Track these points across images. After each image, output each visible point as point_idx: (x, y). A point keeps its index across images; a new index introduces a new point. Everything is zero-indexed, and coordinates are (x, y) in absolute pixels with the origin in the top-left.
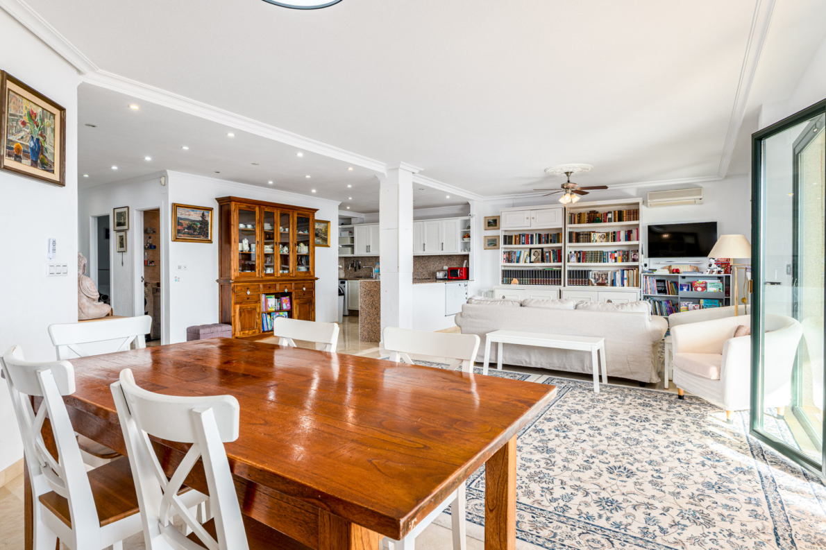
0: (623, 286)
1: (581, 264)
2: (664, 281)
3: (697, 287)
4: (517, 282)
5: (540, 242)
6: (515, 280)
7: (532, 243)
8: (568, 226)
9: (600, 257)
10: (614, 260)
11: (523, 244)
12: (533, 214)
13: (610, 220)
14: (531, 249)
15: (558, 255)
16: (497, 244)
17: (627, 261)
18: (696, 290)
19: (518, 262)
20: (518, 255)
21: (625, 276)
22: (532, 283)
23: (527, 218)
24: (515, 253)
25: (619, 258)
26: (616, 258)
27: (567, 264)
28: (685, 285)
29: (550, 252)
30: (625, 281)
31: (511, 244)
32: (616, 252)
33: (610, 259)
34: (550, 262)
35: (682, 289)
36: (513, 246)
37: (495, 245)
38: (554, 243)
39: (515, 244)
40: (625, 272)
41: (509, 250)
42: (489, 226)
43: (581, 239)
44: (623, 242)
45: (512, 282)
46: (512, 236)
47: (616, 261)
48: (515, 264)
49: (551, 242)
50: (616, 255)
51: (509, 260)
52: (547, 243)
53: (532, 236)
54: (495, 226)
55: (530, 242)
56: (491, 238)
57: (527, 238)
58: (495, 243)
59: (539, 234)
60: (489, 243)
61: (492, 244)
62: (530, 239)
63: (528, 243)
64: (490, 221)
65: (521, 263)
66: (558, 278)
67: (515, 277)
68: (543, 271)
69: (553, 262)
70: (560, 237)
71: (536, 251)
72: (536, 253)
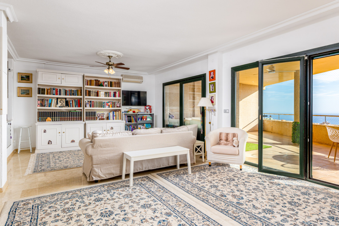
0: (114, 119)
1: (91, 108)
2: (130, 117)
3: (144, 119)
4: (51, 120)
5: (66, 94)
6: (49, 118)
7: (60, 94)
8: (86, 86)
9: (101, 105)
10: (108, 107)
11: (53, 94)
12: (63, 76)
13: (106, 86)
14: (57, 99)
15: (79, 103)
16: (30, 93)
17: (114, 107)
18: (143, 120)
19: (50, 105)
20: (50, 102)
21: (115, 115)
22: (61, 120)
23: (59, 78)
24: (47, 100)
25: (110, 106)
26: (109, 106)
27: (85, 108)
28: (140, 118)
29: (72, 101)
30: (115, 117)
31: (44, 94)
32: (109, 102)
33: (106, 106)
34: (73, 107)
35: (139, 120)
36: (46, 95)
37: (28, 94)
38: (75, 95)
39: (47, 94)
40: (115, 112)
41: (43, 98)
42: (22, 80)
43: (91, 94)
44: (112, 98)
45: (47, 120)
46: (45, 89)
47: (109, 107)
48: (48, 108)
49: (73, 95)
50: (109, 104)
51: (42, 105)
52: (71, 95)
53: (60, 90)
54: (28, 80)
55: (59, 94)
56: (25, 89)
57: (57, 91)
58: (28, 92)
59: (65, 89)
60: (22, 92)
61: (25, 93)
62: (59, 92)
63: (57, 94)
64: (23, 76)
65: (52, 107)
66: (80, 116)
67: (49, 117)
68: (70, 112)
69: (75, 107)
70: (79, 92)
71: (61, 100)
72: (61, 101)
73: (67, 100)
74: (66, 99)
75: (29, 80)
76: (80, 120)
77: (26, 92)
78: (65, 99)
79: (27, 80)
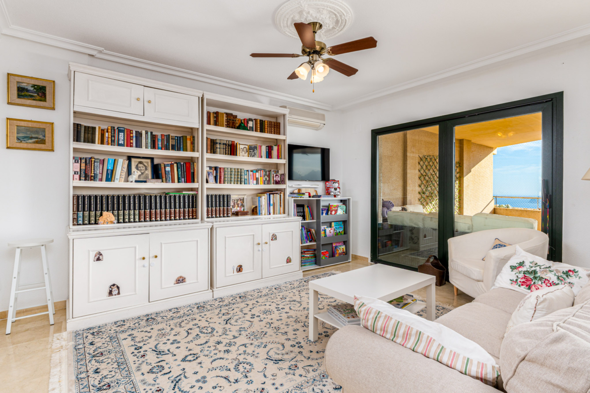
0: (270, 214)
1: (218, 186)
2: (303, 206)
3: (332, 211)
4: (113, 218)
5: (154, 146)
6: (108, 215)
7: (139, 145)
8: (207, 127)
9: (239, 178)
10: (255, 182)
11: (119, 145)
12: (149, 94)
13: (251, 129)
14: (129, 158)
15: (188, 171)
16: (48, 139)
17: (269, 182)
18: (331, 214)
19: (110, 177)
20: (110, 168)
21: (272, 202)
22: (142, 218)
23: (138, 99)
24: (103, 162)
25: (261, 180)
26: (257, 179)
27: (206, 186)
28: (325, 210)
29: (172, 166)
30: (272, 207)
31: (93, 142)
32: (257, 171)
33: (251, 181)
34: (173, 181)
35: (322, 213)
36: (97, 146)
37: (43, 142)
38: (179, 149)
39: (102, 143)
40: (271, 196)
41: (89, 156)
42: (19, 96)
43: (218, 150)
44: (264, 160)
45: (101, 220)
46: (94, 129)
47: (257, 183)
48: (104, 184)
49: (173, 148)
50: (258, 175)
51: (86, 175)
52: (167, 148)
53: (139, 135)
54: (41, 101)
55: (134, 145)
56: (30, 125)
57: (129, 138)
58: (41, 136)
59: (151, 133)
60: (21, 135)
61: (32, 138)
62: (134, 139)
63: (129, 145)
64: (24, 85)
65: (117, 182)
66: (193, 207)
67: (108, 210)
68: (165, 197)
69: (179, 182)
70: (189, 143)
71: (140, 163)
72: (140, 165)
73: (156, 162)
74: (152, 159)
75: (45, 101)
76: (193, 216)
77: (34, 136)
78: (149, 161)
79: (38, 98)
